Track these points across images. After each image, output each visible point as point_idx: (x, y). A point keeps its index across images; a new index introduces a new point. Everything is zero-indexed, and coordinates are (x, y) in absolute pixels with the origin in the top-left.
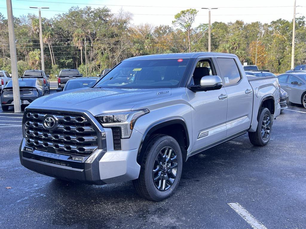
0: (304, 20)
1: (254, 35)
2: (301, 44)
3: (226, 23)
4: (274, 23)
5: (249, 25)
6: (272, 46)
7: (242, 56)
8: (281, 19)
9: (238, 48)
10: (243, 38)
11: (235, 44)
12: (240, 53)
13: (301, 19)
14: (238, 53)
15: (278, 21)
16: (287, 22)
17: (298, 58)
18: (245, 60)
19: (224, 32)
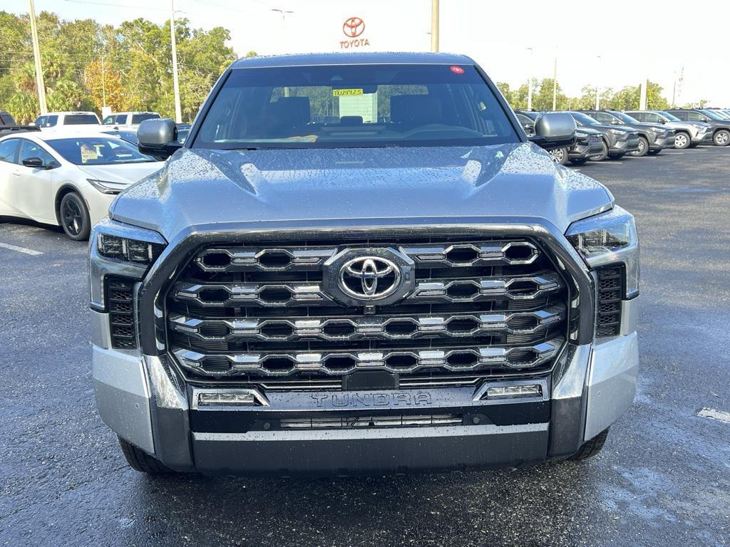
0: (187, 26)
1: (86, 49)
2: (187, 75)
3: (17, 15)
4: (128, 25)
5: (70, 25)
6: (131, 75)
7: (72, 95)
8: (142, 19)
9: (59, 75)
10: (66, 54)
11: (52, 65)
12: (68, 86)
13: (182, 24)
14: (62, 86)
15: (136, 22)
16: (155, 27)
17: (185, 101)
18: (80, 103)
19: (17, 35)
